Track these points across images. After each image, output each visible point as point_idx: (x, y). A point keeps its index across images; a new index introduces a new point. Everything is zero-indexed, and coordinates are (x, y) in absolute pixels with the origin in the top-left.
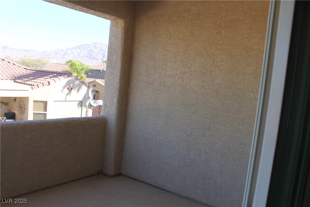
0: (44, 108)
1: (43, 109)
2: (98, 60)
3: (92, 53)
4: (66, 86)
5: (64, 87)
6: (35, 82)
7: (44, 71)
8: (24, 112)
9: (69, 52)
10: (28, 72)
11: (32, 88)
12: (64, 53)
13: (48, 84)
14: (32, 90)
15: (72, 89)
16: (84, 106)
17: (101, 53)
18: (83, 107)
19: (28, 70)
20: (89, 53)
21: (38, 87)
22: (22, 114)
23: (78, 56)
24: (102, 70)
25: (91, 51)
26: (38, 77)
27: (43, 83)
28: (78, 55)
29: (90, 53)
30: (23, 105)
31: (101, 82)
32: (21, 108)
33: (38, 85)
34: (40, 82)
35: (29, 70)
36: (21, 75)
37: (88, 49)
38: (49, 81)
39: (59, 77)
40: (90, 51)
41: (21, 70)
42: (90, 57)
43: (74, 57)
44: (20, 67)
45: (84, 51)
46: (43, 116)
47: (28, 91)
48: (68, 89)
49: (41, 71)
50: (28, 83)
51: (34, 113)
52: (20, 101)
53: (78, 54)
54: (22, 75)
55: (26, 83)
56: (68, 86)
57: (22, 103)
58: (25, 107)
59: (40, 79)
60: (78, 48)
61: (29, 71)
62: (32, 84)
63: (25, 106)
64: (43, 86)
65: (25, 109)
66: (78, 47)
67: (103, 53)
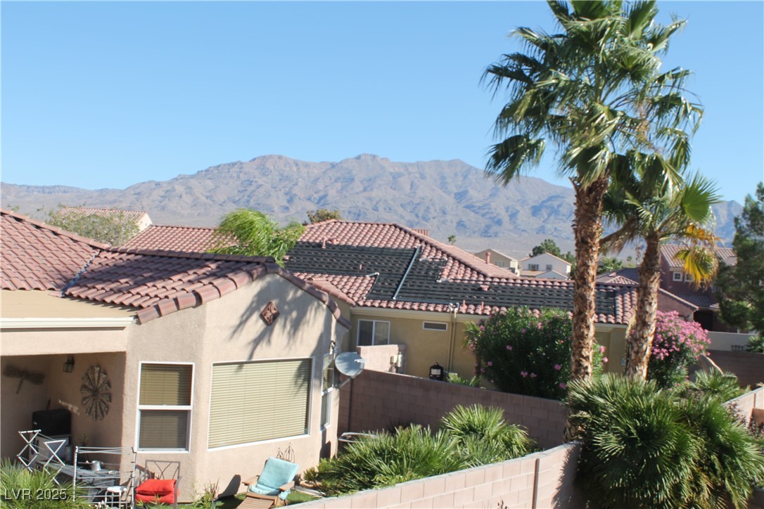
0: (180, 390)
1: (175, 394)
2: (273, 211)
3: (252, 188)
4: (257, 308)
5: (250, 311)
6: (143, 293)
7: (165, 254)
8: (107, 407)
9: (179, 189)
10: (108, 259)
11: (137, 317)
12: (163, 194)
13: (194, 302)
14: (137, 326)
15: (275, 317)
16: (315, 377)
17: (283, 190)
18: (314, 382)
19: (104, 254)
20: (242, 189)
21: (160, 315)
22: (96, 417)
23: (211, 202)
24: (327, 244)
25: (251, 183)
26: (152, 279)
27: (176, 300)
28: (207, 197)
29: (246, 190)
30: (101, 382)
31: (329, 283)
32: (95, 392)
33: (160, 306)
34: (162, 296)
35: (108, 251)
36: (83, 270)
37: (238, 177)
38: (197, 291)
39: (230, 275)
40: (248, 182)
41: (81, 254)
42: (248, 201)
43: (195, 205)
44: (75, 241)
45: (227, 184)
46: (175, 420)
47: (122, 328)
48: (262, 316)
49: (153, 256)
50: (116, 299)
51: (143, 413)
52: (92, 368)
53: (208, 194)
54: (88, 269)
55: (108, 300)
56: (263, 305)
57: (96, 375)
58: (112, 390)
59: (160, 284)
60: (209, 176)
61: (110, 255)
62: (136, 304)
63: (109, 385)
64: (178, 309)
65: (110, 398)
66: (207, 171)
67: (287, 189)
